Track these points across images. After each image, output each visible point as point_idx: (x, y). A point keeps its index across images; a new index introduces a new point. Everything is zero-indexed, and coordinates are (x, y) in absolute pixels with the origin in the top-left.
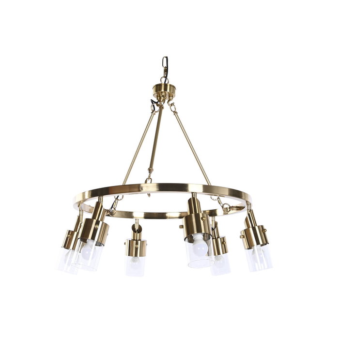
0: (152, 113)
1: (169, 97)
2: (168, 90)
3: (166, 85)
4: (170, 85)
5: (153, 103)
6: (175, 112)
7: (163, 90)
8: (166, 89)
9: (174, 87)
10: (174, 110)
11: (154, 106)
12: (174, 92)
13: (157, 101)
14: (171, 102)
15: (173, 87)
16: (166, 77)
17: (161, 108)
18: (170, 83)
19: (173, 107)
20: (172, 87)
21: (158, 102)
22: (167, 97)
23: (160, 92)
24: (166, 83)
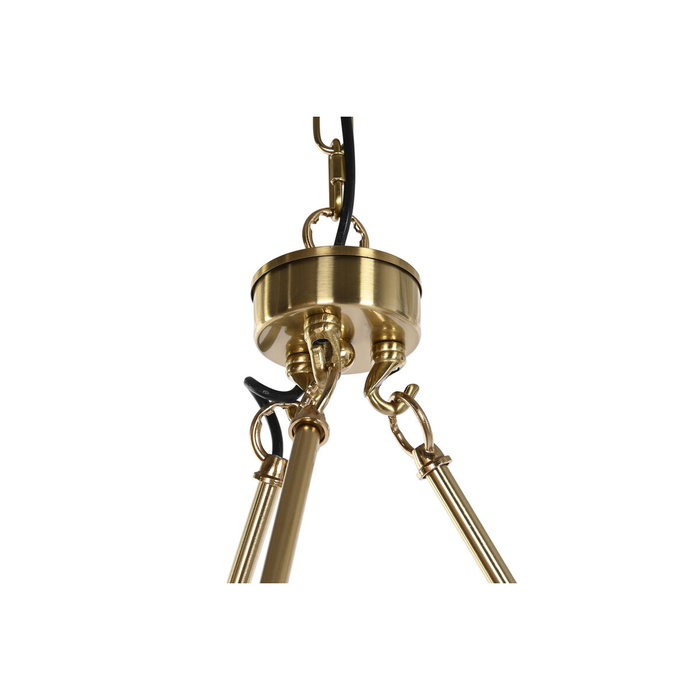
0: (261, 475)
1: (377, 343)
2: (367, 298)
3: (346, 259)
4: (382, 260)
5: (263, 403)
6: (431, 459)
7: (325, 298)
8: (346, 290)
9: (406, 271)
10: (416, 438)
11: (273, 421)
12: (409, 307)
13: (286, 384)
14: (388, 387)
15: (399, 274)
16: (343, 213)
17: (311, 428)
18: (377, 243)
19: (408, 421)
20: (393, 275)
21: (296, 392)
22: (363, 345)
23: (304, 310)
24: (353, 239)
